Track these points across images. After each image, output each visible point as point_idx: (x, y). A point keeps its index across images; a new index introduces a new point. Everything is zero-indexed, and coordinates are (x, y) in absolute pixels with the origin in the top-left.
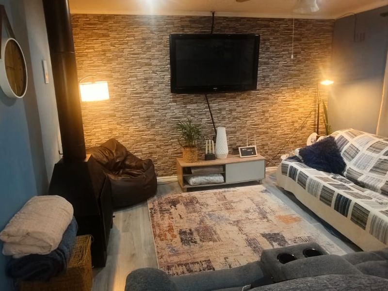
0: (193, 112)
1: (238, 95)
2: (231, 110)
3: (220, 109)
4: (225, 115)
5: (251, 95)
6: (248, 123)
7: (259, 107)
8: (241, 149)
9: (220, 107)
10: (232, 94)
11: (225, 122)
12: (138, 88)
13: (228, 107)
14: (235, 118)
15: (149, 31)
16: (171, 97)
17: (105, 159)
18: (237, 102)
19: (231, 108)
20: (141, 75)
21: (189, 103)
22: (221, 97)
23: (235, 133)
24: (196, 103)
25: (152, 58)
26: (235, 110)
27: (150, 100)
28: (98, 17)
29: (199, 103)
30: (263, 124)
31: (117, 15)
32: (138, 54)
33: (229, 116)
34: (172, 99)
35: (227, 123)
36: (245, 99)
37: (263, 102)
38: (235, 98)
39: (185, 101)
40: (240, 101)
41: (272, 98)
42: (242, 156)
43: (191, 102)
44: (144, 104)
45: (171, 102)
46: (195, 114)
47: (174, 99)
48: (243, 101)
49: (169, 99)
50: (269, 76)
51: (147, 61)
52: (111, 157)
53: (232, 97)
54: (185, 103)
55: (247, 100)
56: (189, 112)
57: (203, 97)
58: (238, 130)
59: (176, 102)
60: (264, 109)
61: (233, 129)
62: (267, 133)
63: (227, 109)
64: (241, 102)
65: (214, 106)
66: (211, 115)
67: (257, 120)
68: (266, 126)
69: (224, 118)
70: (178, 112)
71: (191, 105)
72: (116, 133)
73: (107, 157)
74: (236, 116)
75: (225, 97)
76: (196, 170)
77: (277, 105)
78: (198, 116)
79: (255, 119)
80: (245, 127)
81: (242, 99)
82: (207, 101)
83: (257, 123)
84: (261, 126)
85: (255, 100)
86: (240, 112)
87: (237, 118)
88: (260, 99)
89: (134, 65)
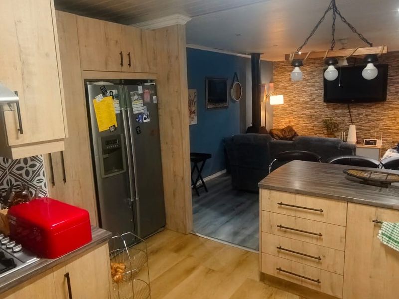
0: (339, 115)
1: (373, 105)
2: (366, 115)
3: (358, 114)
5: (384, 105)
6: (381, 125)
7: (391, 114)
8: (365, 140)
9: (358, 112)
10: (368, 104)
11: (362, 122)
12: (307, 99)
13: (365, 113)
14: (369, 121)
17: (282, 136)
18: (372, 109)
19: (367, 113)
20: (308, 92)
21: (336, 109)
23: (369, 130)
25: (316, 82)
26: (370, 115)
27: (313, 106)
29: (343, 109)
33: (365, 119)
34: (326, 106)
35: (363, 124)
36: (379, 108)
37: (395, 110)
38: (371, 107)
39: (334, 107)
42: (365, 144)
43: (338, 108)
44: (309, 108)
45: (325, 108)
49: (324, 106)
51: (313, 84)
52: (285, 135)
53: (368, 106)
54: (334, 109)
56: (336, 114)
57: (346, 105)
58: (372, 129)
59: (328, 108)
60: (395, 115)
61: (368, 128)
63: (363, 114)
64: (375, 110)
66: (351, 117)
67: (388, 123)
68: (397, 128)
69: (361, 120)
70: (329, 114)
71: (338, 110)
72: (292, 123)
73: (283, 134)
78: (342, 117)
79: (387, 122)
80: (377, 127)
81: (376, 108)
82: (349, 108)
83: (388, 125)
84: (392, 128)
85: (387, 109)
86: (374, 116)
87: (371, 120)
88: (393, 108)
89: (305, 86)
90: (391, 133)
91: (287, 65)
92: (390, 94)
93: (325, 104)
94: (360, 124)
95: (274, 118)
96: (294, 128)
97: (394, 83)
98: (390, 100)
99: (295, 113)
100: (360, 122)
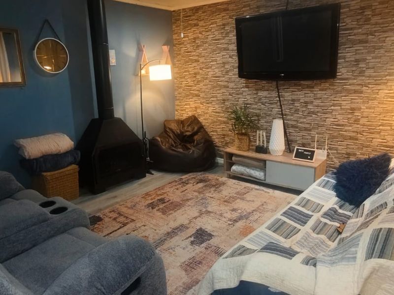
0: (264, 100)
1: (316, 84)
2: (306, 103)
3: (293, 100)
4: (299, 108)
5: (335, 85)
6: (329, 121)
7: (346, 103)
9: (294, 97)
11: (298, 115)
13: (303, 99)
14: (311, 113)
15: (228, 17)
16: (245, 82)
18: (315, 93)
19: (307, 99)
20: (220, 60)
21: (261, 90)
22: (295, 85)
23: (310, 130)
24: (268, 90)
25: (230, 43)
26: (312, 102)
27: (226, 83)
28: (192, 9)
29: (270, 90)
30: (350, 126)
31: (205, 5)
32: (219, 40)
33: (304, 109)
34: (244, 85)
35: (300, 118)
36: (326, 90)
37: (353, 96)
38: (313, 88)
39: (257, 87)
40: (319, 92)
41: (369, 91)
42: (295, 157)
43: (262, 89)
44: (221, 87)
45: (243, 87)
46: (266, 102)
47: (247, 85)
48: (323, 92)
49: (243, 84)
50: (366, 59)
51: (225, 46)
53: (308, 87)
54: (257, 90)
55: (328, 92)
56: (260, 99)
57: (274, 84)
58: (314, 128)
59: (248, 88)
60: (353, 106)
61: (307, 126)
62: (357, 139)
63: (301, 101)
64: (320, 94)
65: (287, 95)
66: (281, 106)
67: (341, 119)
68: (355, 130)
69: (297, 111)
70: (249, 99)
71: (262, 92)
72: (199, 111)
74: (312, 110)
75: (300, 85)
76: (237, 159)
77: (376, 102)
78: (268, 105)
79: (339, 117)
80: (323, 126)
81: (321, 90)
82: (278, 90)
83: (341, 123)
84: (347, 128)
85: (341, 92)
86: (318, 106)
87: (313, 113)
88: (349, 92)
89: (215, 51)
90: (345, 138)
91: (190, 16)
92: (344, 65)
93: (243, 80)
94: (295, 119)
95: (177, 102)
96: (201, 119)
97: (354, 43)
98: (345, 76)
99: (202, 95)
100: (296, 115)
